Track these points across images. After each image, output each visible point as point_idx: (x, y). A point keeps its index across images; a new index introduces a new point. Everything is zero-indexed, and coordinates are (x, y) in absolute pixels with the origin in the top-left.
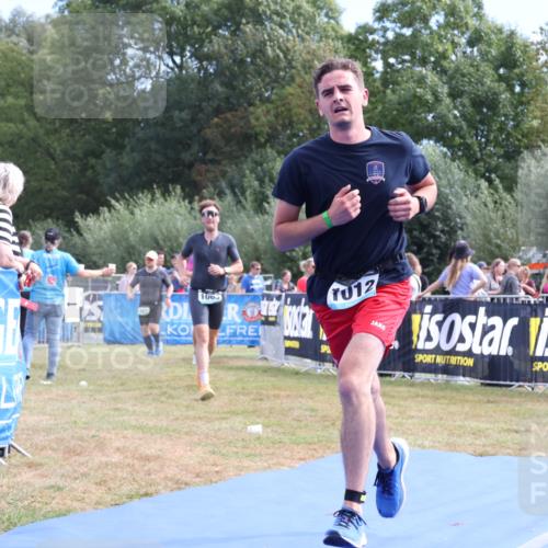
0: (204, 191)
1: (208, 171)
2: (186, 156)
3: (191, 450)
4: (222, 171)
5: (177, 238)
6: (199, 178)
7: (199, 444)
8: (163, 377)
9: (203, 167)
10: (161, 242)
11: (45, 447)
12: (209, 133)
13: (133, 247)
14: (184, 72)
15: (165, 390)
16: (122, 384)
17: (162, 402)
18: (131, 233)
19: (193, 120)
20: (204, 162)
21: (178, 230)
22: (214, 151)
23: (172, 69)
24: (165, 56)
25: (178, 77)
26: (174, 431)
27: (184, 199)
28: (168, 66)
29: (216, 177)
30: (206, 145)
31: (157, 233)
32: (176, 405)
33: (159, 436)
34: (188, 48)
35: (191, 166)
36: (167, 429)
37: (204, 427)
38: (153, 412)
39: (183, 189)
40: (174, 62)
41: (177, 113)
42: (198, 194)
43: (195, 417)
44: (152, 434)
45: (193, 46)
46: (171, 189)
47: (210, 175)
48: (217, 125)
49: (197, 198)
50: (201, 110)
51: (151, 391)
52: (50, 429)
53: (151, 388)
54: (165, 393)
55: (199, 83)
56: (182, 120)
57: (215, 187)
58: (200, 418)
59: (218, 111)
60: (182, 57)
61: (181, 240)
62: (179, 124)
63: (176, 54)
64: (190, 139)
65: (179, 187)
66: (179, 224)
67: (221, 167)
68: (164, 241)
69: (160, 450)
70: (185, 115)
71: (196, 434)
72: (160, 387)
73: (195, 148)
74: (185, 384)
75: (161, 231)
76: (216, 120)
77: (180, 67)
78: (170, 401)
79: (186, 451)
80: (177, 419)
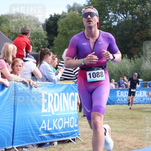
0: (134, 56)
1: (135, 49)
2: (129, 45)
3: (132, 138)
4: (140, 49)
5: (126, 71)
6: (133, 52)
7: (135, 136)
8: (123, 115)
9: (134, 48)
10: (121, 72)
11: (87, 138)
12: (135, 38)
13: (113, 74)
14: (127, 19)
15: (124, 119)
16: (110, 118)
17: (123, 123)
18: (112, 70)
19: (130, 34)
20: (134, 47)
21: (126, 68)
22: (137, 43)
23: (123, 18)
24: (121, 15)
25: (125, 21)
26: (127, 132)
27: (128, 59)
28: (122, 17)
29: (138, 51)
30: (135, 42)
31: (120, 69)
32: (128, 124)
33: (122, 134)
34: (128, 11)
35: (130, 48)
36: (125, 132)
37: (137, 131)
38: (120, 126)
39: (128, 56)
40: (124, 16)
41: (125, 32)
42: (132, 57)
43: (133, 128)
44: (120, 133)
45: (129, 11)
46: (124, 56)
47: (136, 51)
48: (138, 35)
49: (132, 58)
50: (133, 31)
51: (120, 119)
52: (89, 132)
53: (120, 118)
54: (124, 120)
55: (132, 22)
56: (127, 34)
57: (138, 55)
58: (135, 128)
59: (138, 31)
60: (127, 15)
61: (128, 71)
62: (126, 35)
63: (125, 14)
64: (130, 40)
65: (126, 55)
66: (127, 67)
67: (140, 48)
68: (122, 72)
69: (123, 138)
70: (128, 32)
71: (134, 133)
72: (122, 118)
73: (131, 43)
74: (130, 117)
75: (121, 69)
76: (138, 33)
77: (126, 18)
78: (126, 122)
79: (131, 138)
80: (128, 128)
